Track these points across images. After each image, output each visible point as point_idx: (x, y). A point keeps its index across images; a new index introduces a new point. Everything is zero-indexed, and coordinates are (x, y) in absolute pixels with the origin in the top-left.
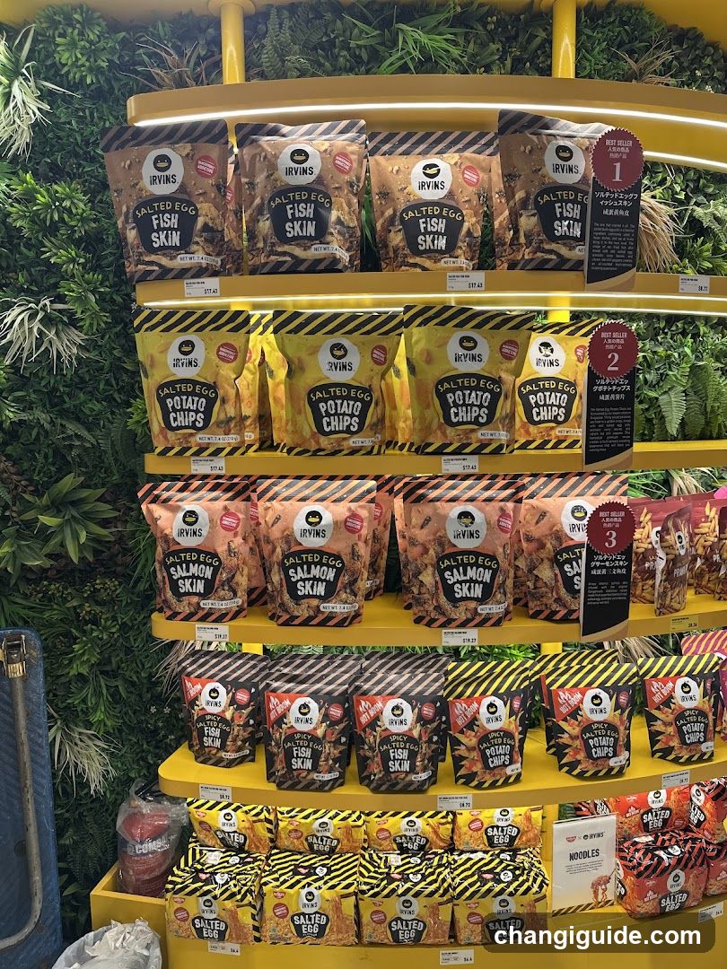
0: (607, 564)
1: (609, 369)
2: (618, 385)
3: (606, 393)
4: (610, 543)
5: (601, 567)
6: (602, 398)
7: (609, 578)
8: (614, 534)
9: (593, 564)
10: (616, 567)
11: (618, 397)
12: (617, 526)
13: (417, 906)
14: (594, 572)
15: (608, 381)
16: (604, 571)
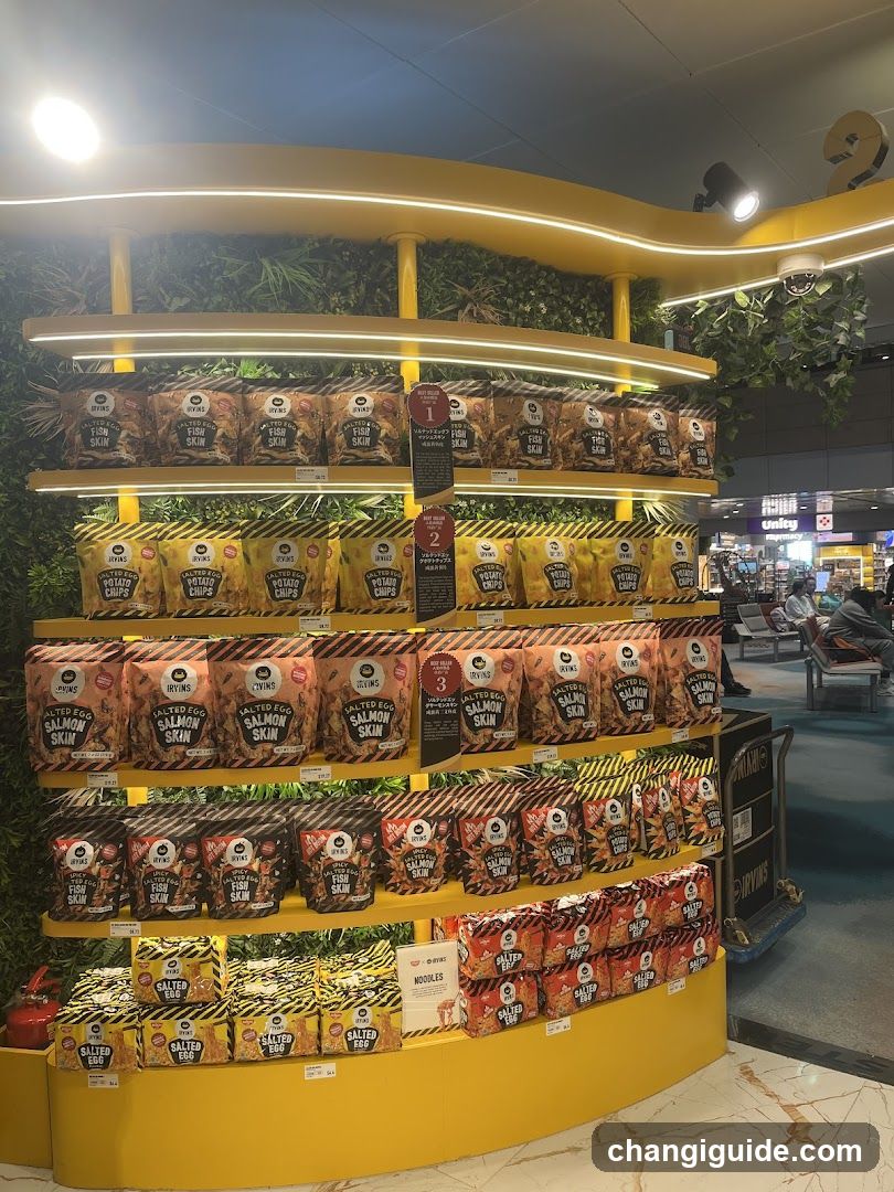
0: (440, 705)
1: (432, 545)
2: (440, 558)
3: (431, 564)
4: (441, 688)
5: (435, 708)
6: (427, 568)
7: (442, 717)
8: (444, 680)
9: (427, 705)
10: (448, 708)
11: (441, 567)
12: (446, 673)
13: (286, 1021)
14: (428, 712)
15: (432, 555)
16: (437, 712)
